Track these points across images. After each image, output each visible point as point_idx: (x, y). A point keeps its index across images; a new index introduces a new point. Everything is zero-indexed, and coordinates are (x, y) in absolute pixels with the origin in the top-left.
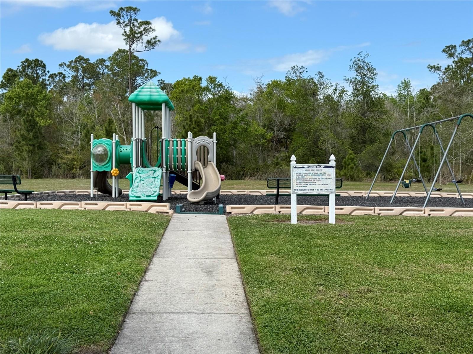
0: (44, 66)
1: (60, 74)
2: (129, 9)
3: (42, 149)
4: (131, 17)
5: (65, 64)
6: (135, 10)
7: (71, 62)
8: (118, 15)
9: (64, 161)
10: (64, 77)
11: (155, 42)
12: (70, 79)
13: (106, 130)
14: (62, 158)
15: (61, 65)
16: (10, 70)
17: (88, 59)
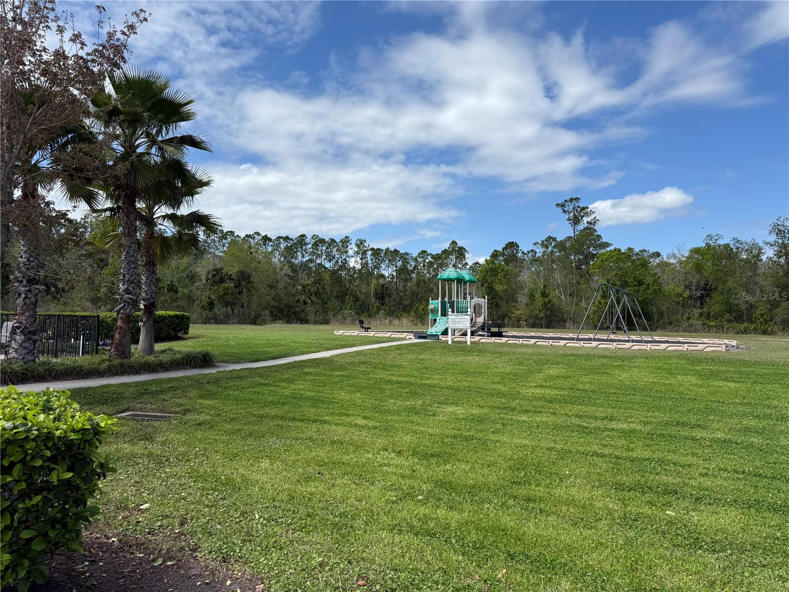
0: (518, 246)
1: (532, 251)
2: (571, 200)
3: (498, 306)
4: (574, 205)
5: (538, 243)
6: (577, 199)
7: (543, 241)
8: (563, 206)
9: (514, 315)
10: (536, 253)
11: (595, 222)
12: (541, 254)
13: (542, 292)
14: (513, 313)
15: (535, 244)
16: (496, 251)
17: (556, 238)
